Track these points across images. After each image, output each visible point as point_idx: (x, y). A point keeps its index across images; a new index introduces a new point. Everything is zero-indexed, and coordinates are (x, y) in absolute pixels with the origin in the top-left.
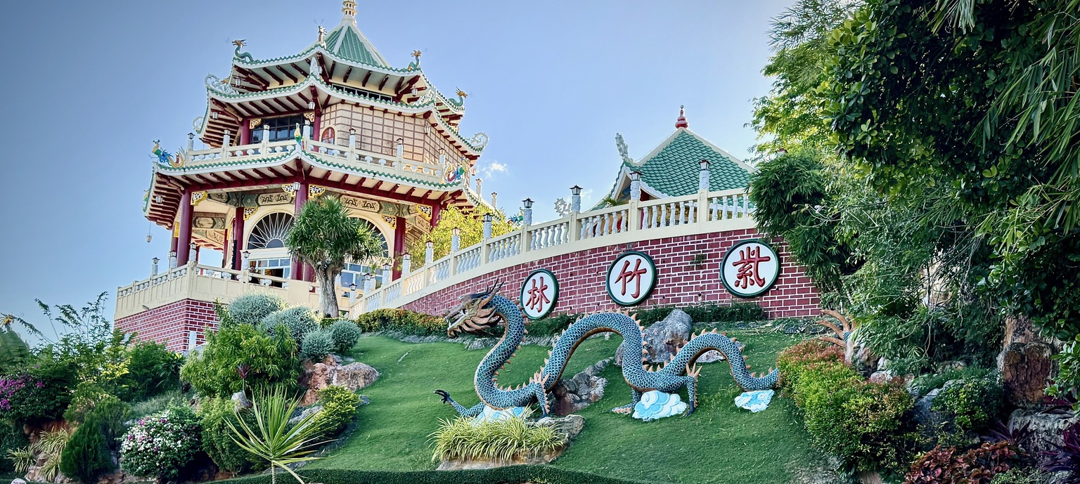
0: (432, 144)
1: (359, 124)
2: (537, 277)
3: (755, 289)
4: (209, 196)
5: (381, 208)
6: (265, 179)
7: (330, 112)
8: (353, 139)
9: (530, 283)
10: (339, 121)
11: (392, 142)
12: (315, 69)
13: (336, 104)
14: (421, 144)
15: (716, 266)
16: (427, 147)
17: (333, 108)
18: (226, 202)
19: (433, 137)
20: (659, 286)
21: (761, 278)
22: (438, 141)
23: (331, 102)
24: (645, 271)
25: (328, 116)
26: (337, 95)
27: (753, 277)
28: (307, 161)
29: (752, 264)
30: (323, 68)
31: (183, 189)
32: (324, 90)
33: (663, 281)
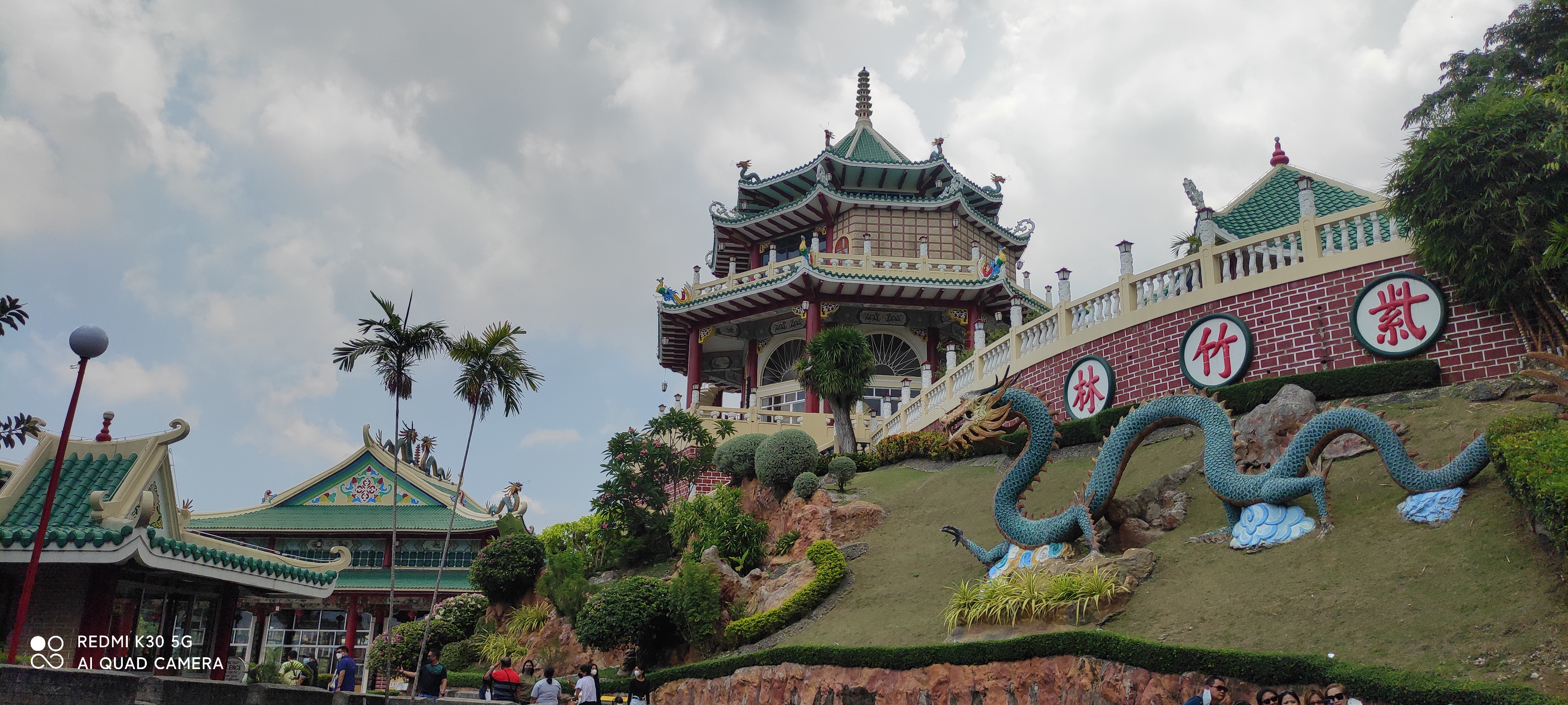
0: (964, 237)
1: (876, 228)
2: (1084, 367)
3: (1411, 344)
4: (718, 332)
5: (908, 320)
6: (773, 304)
7: (843, 221)
8: (867, 245)
9: (1076, 375)
10: (852, 228)
11: (915, 242)
12: (824, 177)
13: (848, 211)
14: (950, 240)
15: (1344, 318)
16: (957, 241)
17: (846, 216)
18: (737, 336)
19: (964, 230)
20: (1259, 358)
21: (1418, 325)
22: (970, 234)
23: (842, 209)
24: (1234, 339)
25: (840, 226)
26: (848, 201)
27: (1405, 327)
28: (815, 274)
29: (1401, 308)
30: (833, 175)
31: (689, 327)
32: (834, 196)
33: (1263, 350)
